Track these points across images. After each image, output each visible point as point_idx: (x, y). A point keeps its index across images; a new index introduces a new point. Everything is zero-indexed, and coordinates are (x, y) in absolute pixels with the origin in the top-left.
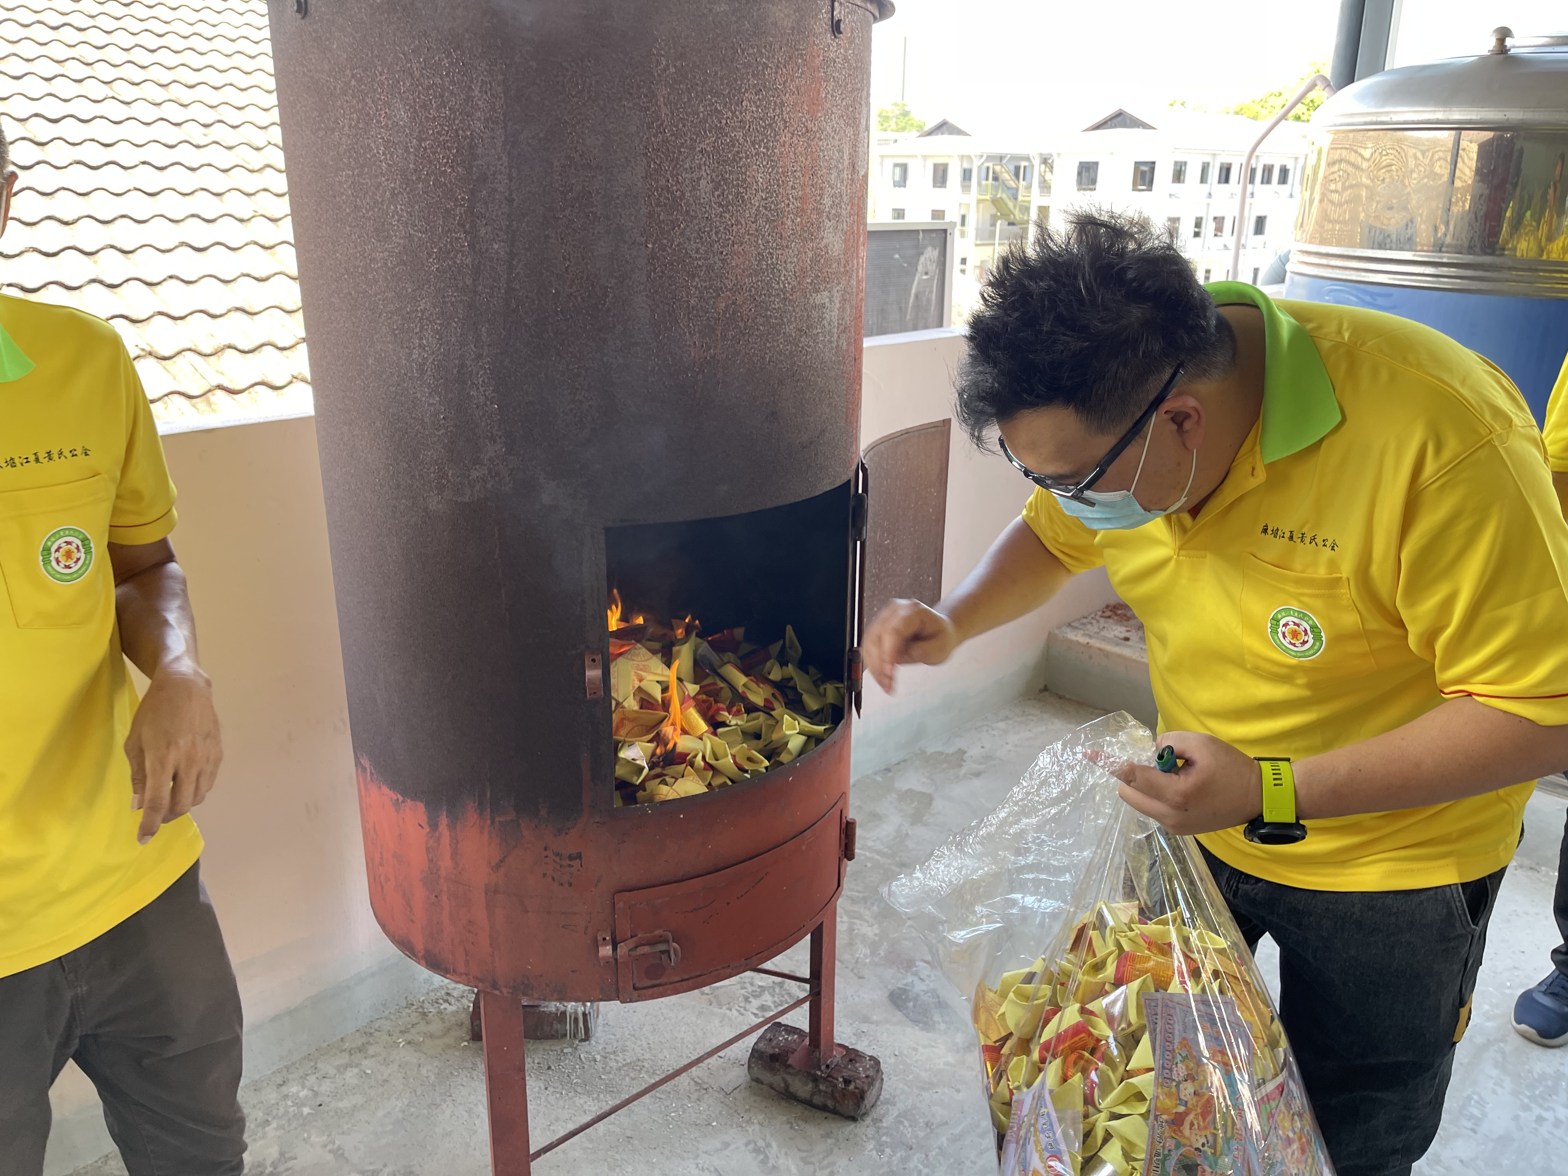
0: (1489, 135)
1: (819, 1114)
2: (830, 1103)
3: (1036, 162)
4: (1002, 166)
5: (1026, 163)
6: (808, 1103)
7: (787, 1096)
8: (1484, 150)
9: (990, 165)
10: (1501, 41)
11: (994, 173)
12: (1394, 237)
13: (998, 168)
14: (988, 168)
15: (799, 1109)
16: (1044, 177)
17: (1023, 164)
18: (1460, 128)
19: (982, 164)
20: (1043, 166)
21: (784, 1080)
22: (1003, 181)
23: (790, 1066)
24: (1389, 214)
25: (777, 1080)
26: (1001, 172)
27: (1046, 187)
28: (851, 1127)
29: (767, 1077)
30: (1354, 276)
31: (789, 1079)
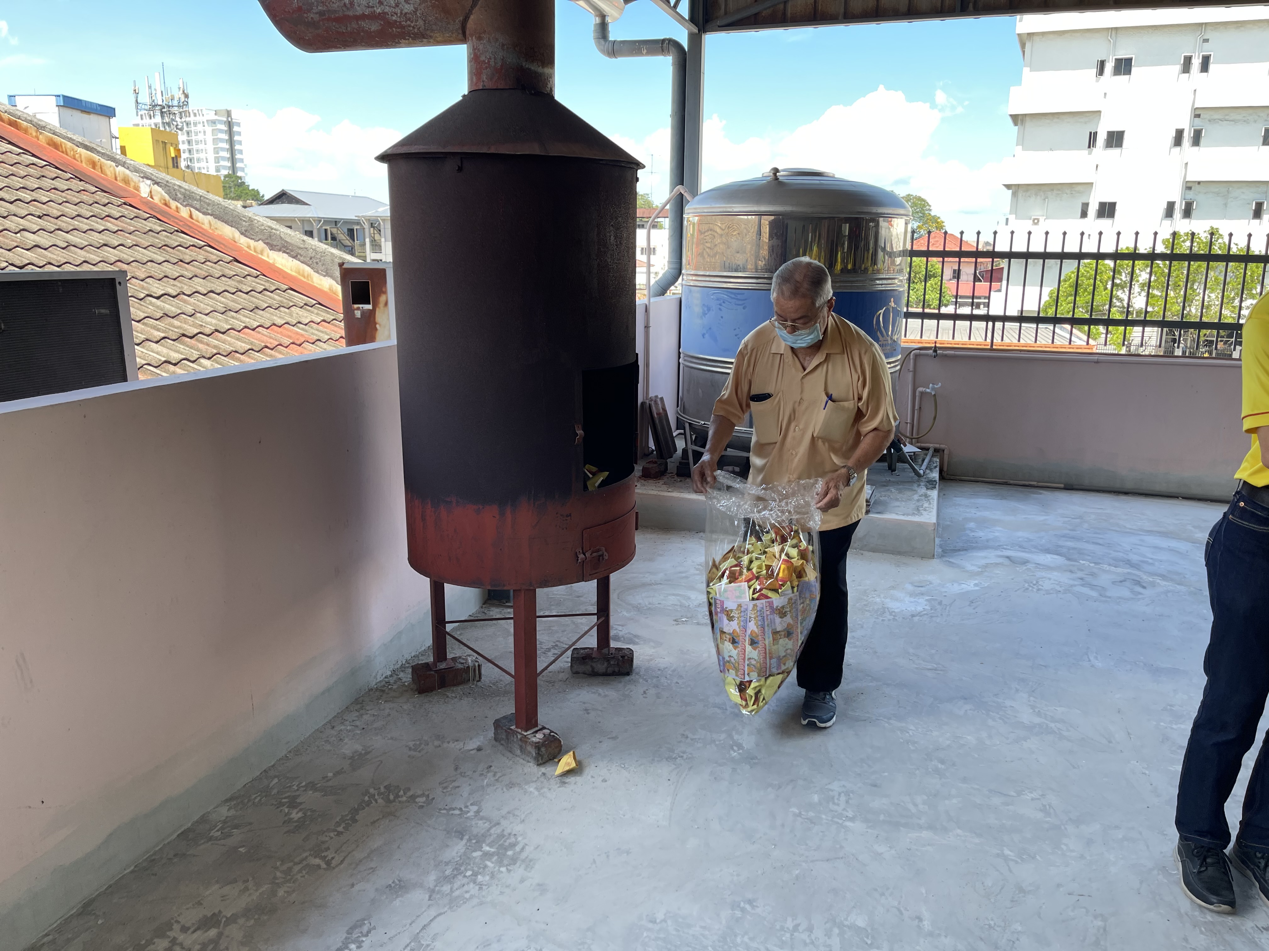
0: (773, 217)
1: (612, 678)
2: (617, 670)
3: (366, 226)
4: (338, 228)
5: (358, 227)
6: (605, 674)
7: (594, 674)
8: (771, 224)
9: (328, 228)
10: (775, 174)
11: (331, 234)
12: (741, 266)
13: (334, 231)
14: (326, 230)
15: (601, 679)
16: (374, 238)
17: (355, 227)
18: (760, 214)
19: (321, 227)
20: (372, 229)
21: (591, 666)
22: (339, 240)
23: (594, 658)
24: (738, 255)
25: (588, 668)
26: (338, 234)
27: (376, 245)
28: (628, 678)
29: (582, 668)
30: (725, 285)
31: (594, 665)
